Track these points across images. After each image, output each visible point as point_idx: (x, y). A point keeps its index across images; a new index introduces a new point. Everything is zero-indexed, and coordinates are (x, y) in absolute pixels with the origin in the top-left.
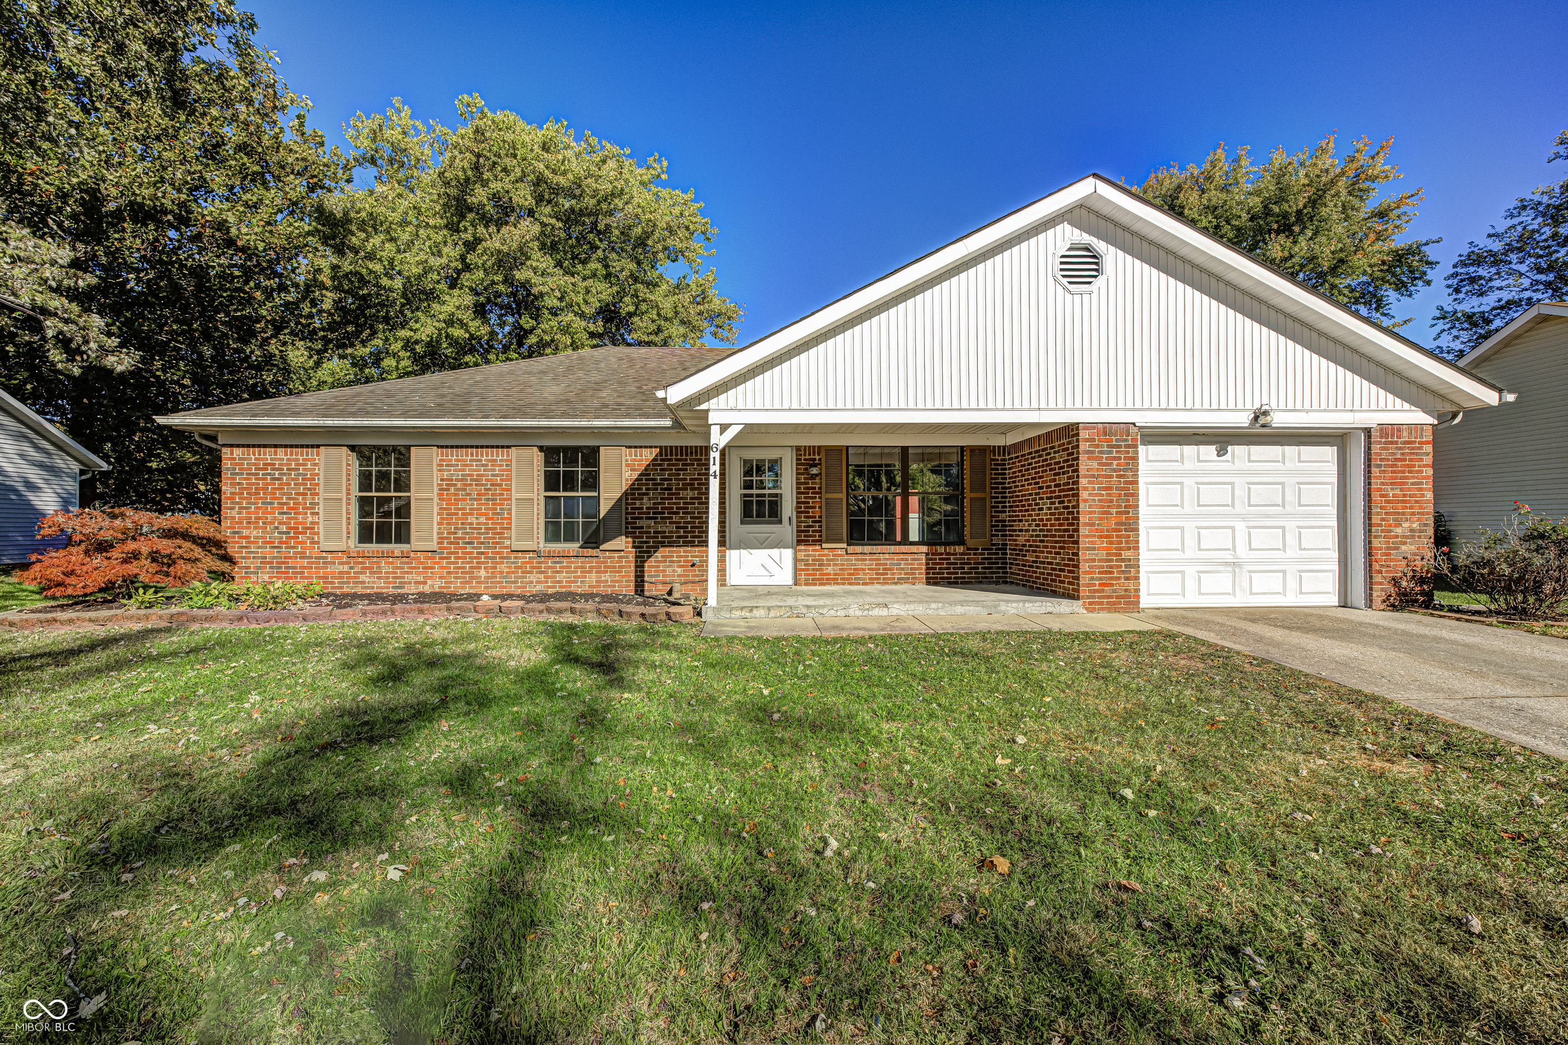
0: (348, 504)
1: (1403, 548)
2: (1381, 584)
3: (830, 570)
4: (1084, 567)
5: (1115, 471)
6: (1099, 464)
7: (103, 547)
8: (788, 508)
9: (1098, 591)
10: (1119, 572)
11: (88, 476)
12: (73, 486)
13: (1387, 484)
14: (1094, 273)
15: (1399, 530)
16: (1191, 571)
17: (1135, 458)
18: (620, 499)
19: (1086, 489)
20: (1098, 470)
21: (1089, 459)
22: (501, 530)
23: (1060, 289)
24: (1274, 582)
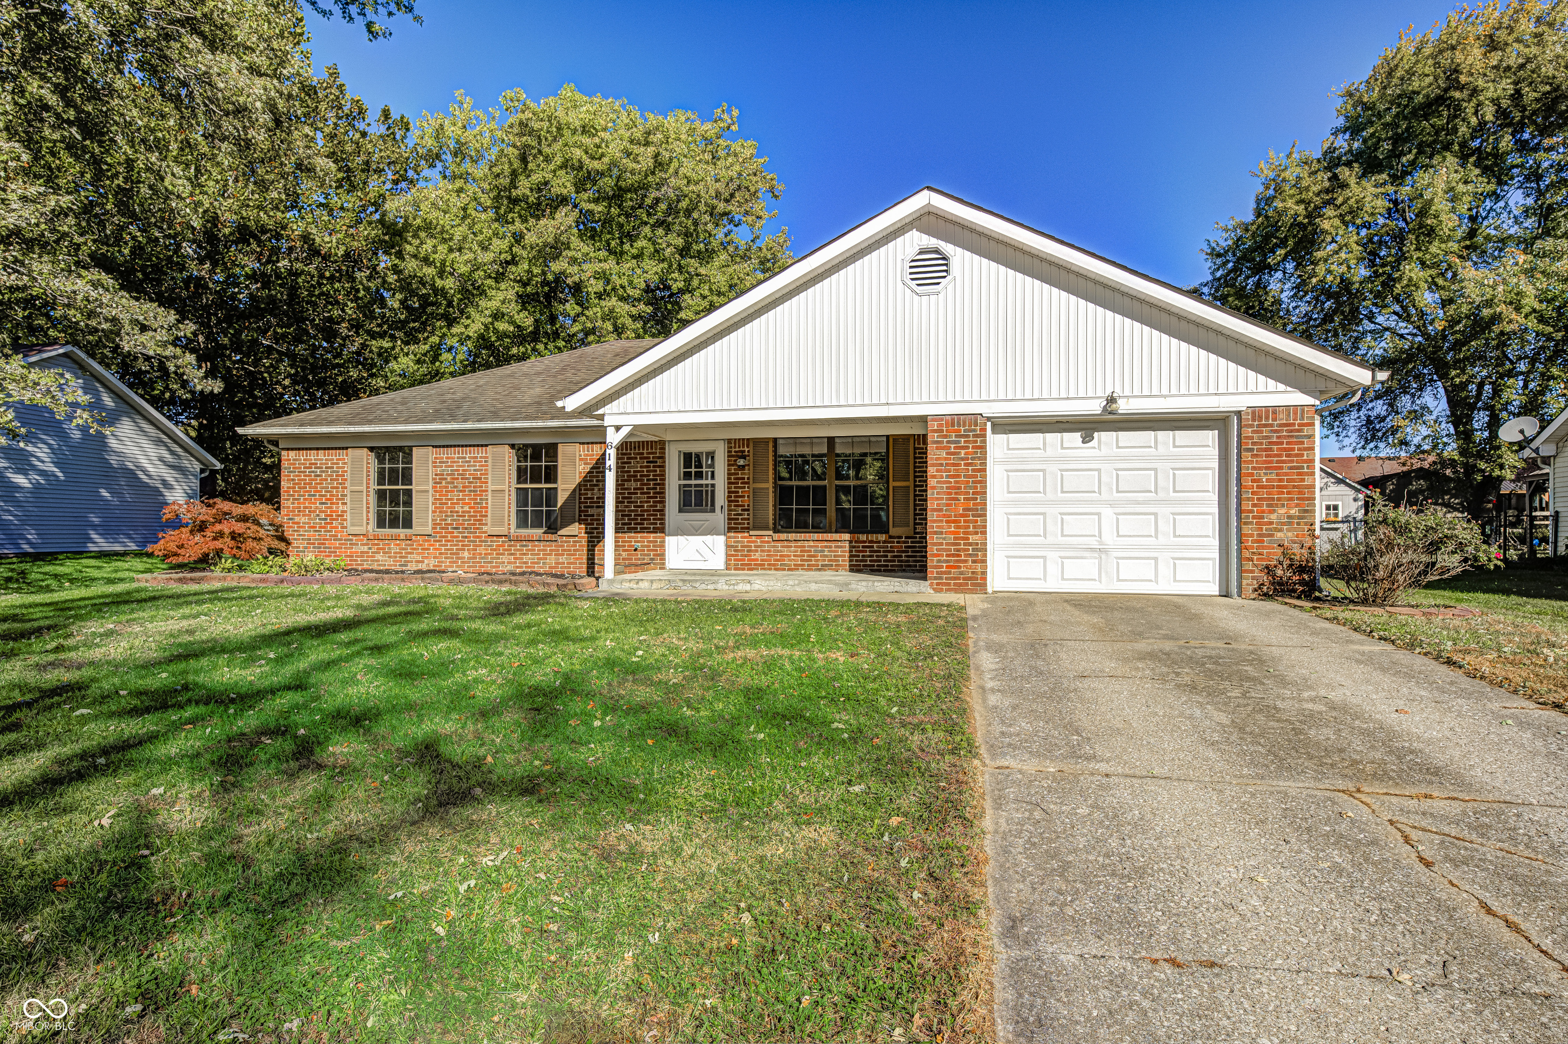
0: (368, 495)
1: (1279, 535)
2: (1252, 572)
3: (757, 555)
4: (932, 550)
5: (962, 459)
6: (947, 454)
7: (202, 527)
8: (721, 498)
9: (945, 573)
10: (966, 555)
11: (207, 474)
12: (196, 484)
13: (1260, 469)
14: (944, 274)
15: (1273, 517)
16: (1052, 555)
17: (983, 448)
18: (574, 490)
19: (934, 477)
20: (946, 459)
21: (937, 448)
22: (480, 517)
23: (908, 291)
24: (1145, 569)
